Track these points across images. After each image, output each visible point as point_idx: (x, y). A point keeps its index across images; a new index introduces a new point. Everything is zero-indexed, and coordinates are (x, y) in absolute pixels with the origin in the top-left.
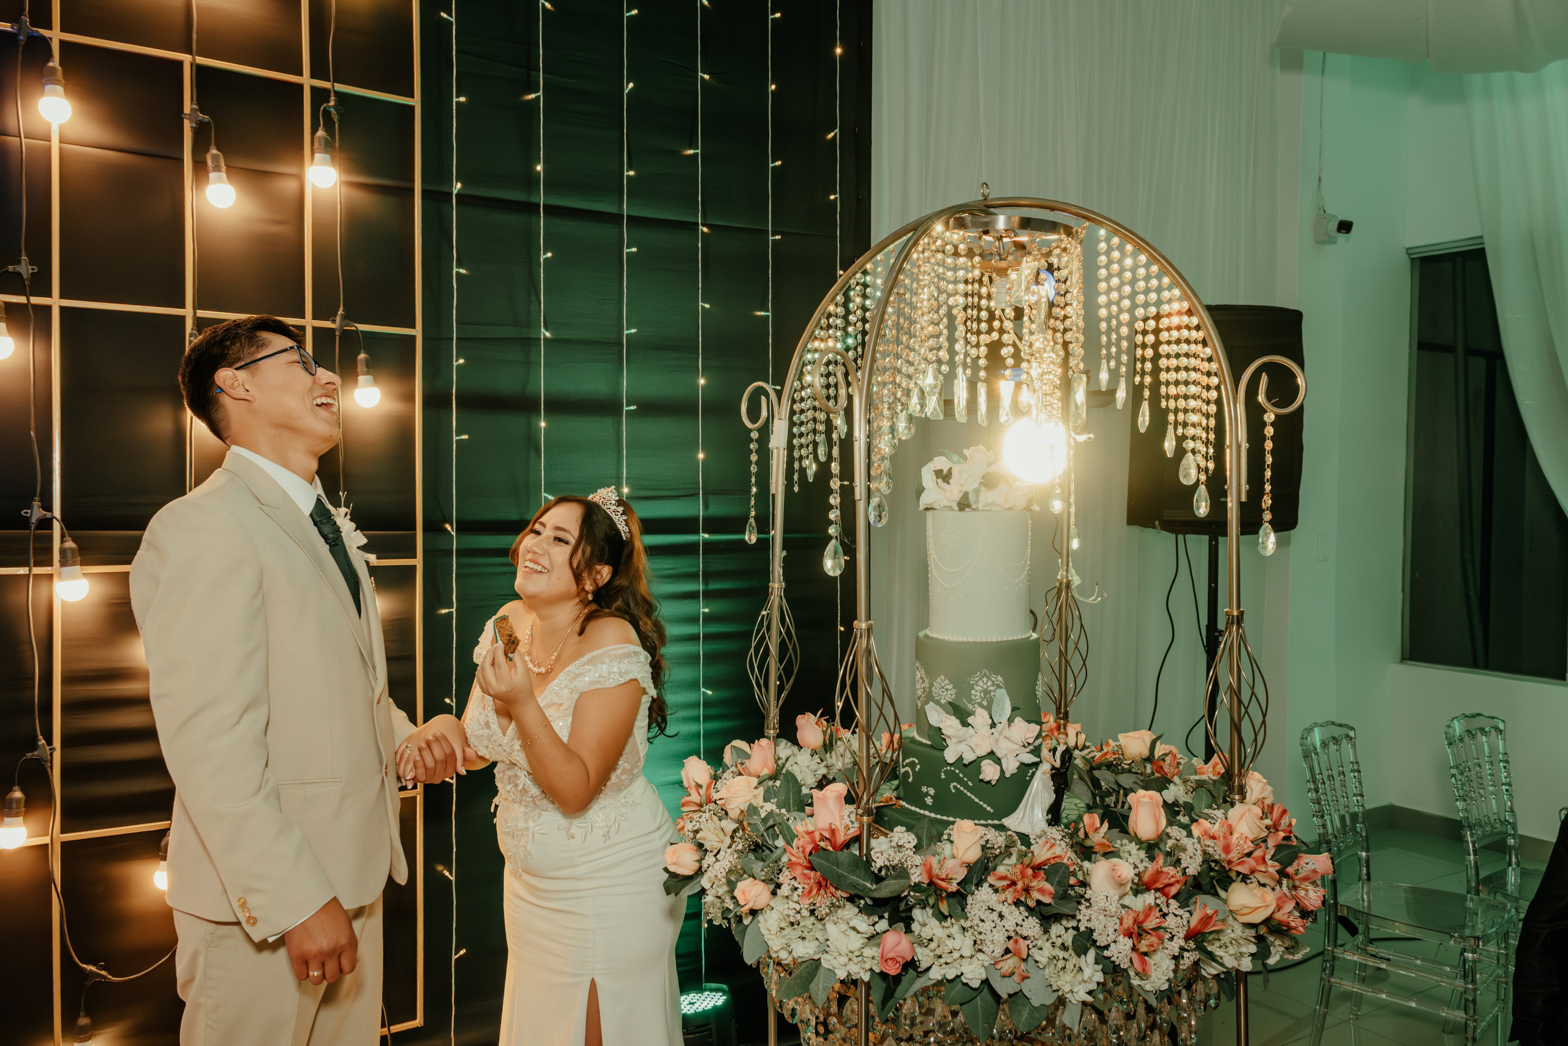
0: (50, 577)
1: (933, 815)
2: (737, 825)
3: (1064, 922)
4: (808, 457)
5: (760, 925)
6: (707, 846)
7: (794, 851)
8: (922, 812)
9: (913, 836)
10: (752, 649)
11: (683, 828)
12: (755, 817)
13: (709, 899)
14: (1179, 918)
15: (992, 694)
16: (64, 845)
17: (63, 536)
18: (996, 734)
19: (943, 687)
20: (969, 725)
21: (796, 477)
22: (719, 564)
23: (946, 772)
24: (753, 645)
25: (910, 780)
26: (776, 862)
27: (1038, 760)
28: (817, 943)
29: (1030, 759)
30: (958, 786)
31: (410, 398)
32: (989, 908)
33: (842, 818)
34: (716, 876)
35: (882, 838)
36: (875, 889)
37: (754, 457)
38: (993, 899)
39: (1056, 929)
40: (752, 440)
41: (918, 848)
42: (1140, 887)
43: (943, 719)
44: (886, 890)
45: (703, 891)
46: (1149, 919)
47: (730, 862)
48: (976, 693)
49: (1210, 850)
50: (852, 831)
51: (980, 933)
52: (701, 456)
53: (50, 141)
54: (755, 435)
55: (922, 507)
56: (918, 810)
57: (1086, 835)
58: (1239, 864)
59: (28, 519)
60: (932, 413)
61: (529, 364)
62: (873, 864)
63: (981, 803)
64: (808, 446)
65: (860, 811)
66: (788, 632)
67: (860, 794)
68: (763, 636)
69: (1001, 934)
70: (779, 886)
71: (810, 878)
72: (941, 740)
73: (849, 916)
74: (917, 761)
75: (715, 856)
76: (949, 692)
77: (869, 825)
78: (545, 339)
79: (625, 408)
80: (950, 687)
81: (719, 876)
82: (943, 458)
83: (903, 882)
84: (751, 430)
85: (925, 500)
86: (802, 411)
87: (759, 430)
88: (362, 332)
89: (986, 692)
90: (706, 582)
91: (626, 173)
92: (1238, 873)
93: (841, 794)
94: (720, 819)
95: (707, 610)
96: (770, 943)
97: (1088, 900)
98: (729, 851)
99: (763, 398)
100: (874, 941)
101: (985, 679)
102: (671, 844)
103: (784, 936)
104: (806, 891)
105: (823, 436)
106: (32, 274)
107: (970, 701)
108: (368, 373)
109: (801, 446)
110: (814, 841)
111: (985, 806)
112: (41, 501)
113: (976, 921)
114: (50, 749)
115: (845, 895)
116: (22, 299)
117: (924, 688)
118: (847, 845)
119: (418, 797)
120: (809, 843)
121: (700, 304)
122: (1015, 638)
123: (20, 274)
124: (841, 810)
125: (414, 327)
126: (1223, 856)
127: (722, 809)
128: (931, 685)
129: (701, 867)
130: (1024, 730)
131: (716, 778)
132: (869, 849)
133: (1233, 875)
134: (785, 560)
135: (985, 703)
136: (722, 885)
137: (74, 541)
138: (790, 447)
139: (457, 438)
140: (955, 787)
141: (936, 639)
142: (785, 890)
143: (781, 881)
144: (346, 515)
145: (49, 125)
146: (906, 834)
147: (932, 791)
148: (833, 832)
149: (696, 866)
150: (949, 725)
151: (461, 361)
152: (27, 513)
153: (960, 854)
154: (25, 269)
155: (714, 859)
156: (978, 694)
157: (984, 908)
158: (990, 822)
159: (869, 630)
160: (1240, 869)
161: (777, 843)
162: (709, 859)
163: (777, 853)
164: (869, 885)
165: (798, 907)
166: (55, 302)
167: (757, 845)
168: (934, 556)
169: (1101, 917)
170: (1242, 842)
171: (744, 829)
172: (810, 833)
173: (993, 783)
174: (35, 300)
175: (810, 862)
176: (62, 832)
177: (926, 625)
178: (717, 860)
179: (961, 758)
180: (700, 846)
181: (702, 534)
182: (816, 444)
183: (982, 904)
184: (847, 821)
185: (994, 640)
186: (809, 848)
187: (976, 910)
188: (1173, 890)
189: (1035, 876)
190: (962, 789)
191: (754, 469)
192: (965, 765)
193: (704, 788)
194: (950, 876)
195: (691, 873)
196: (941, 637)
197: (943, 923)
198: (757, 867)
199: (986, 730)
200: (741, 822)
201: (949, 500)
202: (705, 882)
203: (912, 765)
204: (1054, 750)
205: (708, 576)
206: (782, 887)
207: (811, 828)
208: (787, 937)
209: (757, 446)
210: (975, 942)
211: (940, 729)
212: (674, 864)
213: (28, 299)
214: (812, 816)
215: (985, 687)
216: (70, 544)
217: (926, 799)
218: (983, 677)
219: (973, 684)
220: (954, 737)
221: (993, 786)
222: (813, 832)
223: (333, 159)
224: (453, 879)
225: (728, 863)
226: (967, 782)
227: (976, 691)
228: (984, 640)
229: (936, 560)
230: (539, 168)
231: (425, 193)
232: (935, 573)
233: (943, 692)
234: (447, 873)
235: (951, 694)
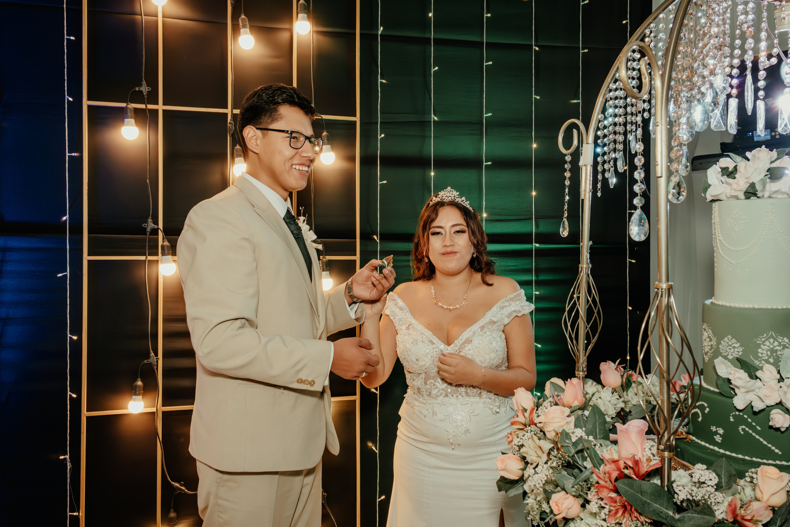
0: (157, 261)
1: (722, 451)
2: (552, 445)
4: (609, 170)
6: (529, 459)
7: (602, 475)
8: (711, 447)
9: (714, 475)
10: (566, 313)
11: (512, 441)
12: (567, 441)
13: (530, 501)
15: (779, 353)
16: (164, 413)
17: (163, 239)
18: (785, 388)
19: (730, 346)
20: (757, 378)
21: (599, 186)
22: (545, 263)
24: (567, 309)
25: (700, 419)
26: (585, 481)
30: (747, 429)
31: (352, 159)
33: (644, 450)
34: (535, 485)
35: (681, 472)
36: (679, 520)
37: (568, 174)
40: (566, 162)
41: (718, 487)
43: (732, 372)
44: (689, 521)
45: (525, 494)
47: (547, 476)
48: (763, 351)
50: (653, 462)
52: (534, 193)
53: (157, 17)
54: (568, 158)
55: (709, 198)
56: (707, 445)
59: (145, 229)
60: (716, 126)
61: (425, 137)
62: (676, 496)
63: (770, 446)
64: (609, 162)
65: (662, 447)
66: (594, 300)
67: (661, 432)
68: (575, 303)
70: (587, 502)
71: (616, 502)
72: (729, 389)
74: (706, 405)
75: (534, 468)
76: (736, 350)
77: (670, 460)
78: (434, 121)
79: (484, 164)
80: (737, 345)
81: (538, 486)
82: (728, 159)
83: (707, 516)
84: (566, 155)
85: (710, 195)
86: (605, 136)
87: (572, 155)
88: (325, 120)
89: (773, 351)
90: (537, 275)
91: (485, 15)
93: (643, 430)
94: (540, 439)
95: (537, 293)
98: (545, 466)
99: (575, 131)
101: (772, 340)
102: (503, 453)
104: (613, 512)
105: (621, 153)
106: (148, 91)
107: (757, 357)
108: (328, 144)
109: (604, 162)
110: (619, 469)
111: (773, 448)
112: (152, 219)
114: (157, 359)
115: (649, 520)
116: (143, 106)
117: (711, 345)
118: (650, 475)
119: (357, 400)
120: (614, 470)
121: (534, 97)
123: (142, 92)
124: (642, 444)
125: (355, 116)
127: (541, 431)
128: (719, 343)
129: (523, 476)
131: (538, 406)
132: (671, 483)
134: (591, 248)
135: (771, 360)
136: (540, 493)
137: (168, 241)
138: (595, 164)
139: (380, 183)
140: (743, 430)
141: (723, 306)
142: (593, 507)
143: (589, 497)
144: (304, 221)
145: (157, 7)
146: (707, 472)
147: (721, 431)
148: (637, 463)
149: (520, 473)
150: (738, 376)
151: (383, 135)
152: (145, 225)
153: (765, 497)
154: (145, 89)
155: (533, 471)
156: (765, 352)
158: (778, 462)
159: (670, 289)
161: (585, 464)
162: (530, 471)
163: (586, 474)
164: (671, 514)
165: (604, 523)
166: (161, 107)
167: (569, 463)
168: (721, 238)
171: (558, 449)
172: (615, 462)
173: (783, 430)
174: (150, 107)
175: (615, 486)
176: (163, 406)
177: (711, 294)
178: (536, 473)
179: (750, 406)
180: (524, 458)
181: (534, 244)
182: (615, 160)
184: (649, 453)
185: (780, 307)
186: (615, 474)
190: (750, 431)
191: (567, 183)
192: (755, 413)
193: (528, 412)
194: (754, 517)
195: (517, 478)
196: (728, 304)
198: (569, 482)
199: (774, 383)
200: (556, 443)
201: (735, 190)
202: (527, 487)
203: (702, 408)
205: (538, 271)
206: (591, 504)
207: (616, 457)
209: (570, 166)
211: (729, 381)
212: (503, 470)
213: (146, 106)
214: (615, 442)
215: (771, 346)
216: (166, 243)
217: (715, 437)
218: (770, 338)
219: (760, 344)
220: (743, 387)
221: (782, 432)
222: (618, 461)
223: (308, 17)
224: (377, 452)
225: (544, 476)
226: (755, 427)
227: (763, 350)
228: (769, 307)
229: (723, 241)
230: (430, 15)
231: (361, 34)
232: (721, 252)
233: (730, 349)
234: (374, 448)
235: (739, 352)
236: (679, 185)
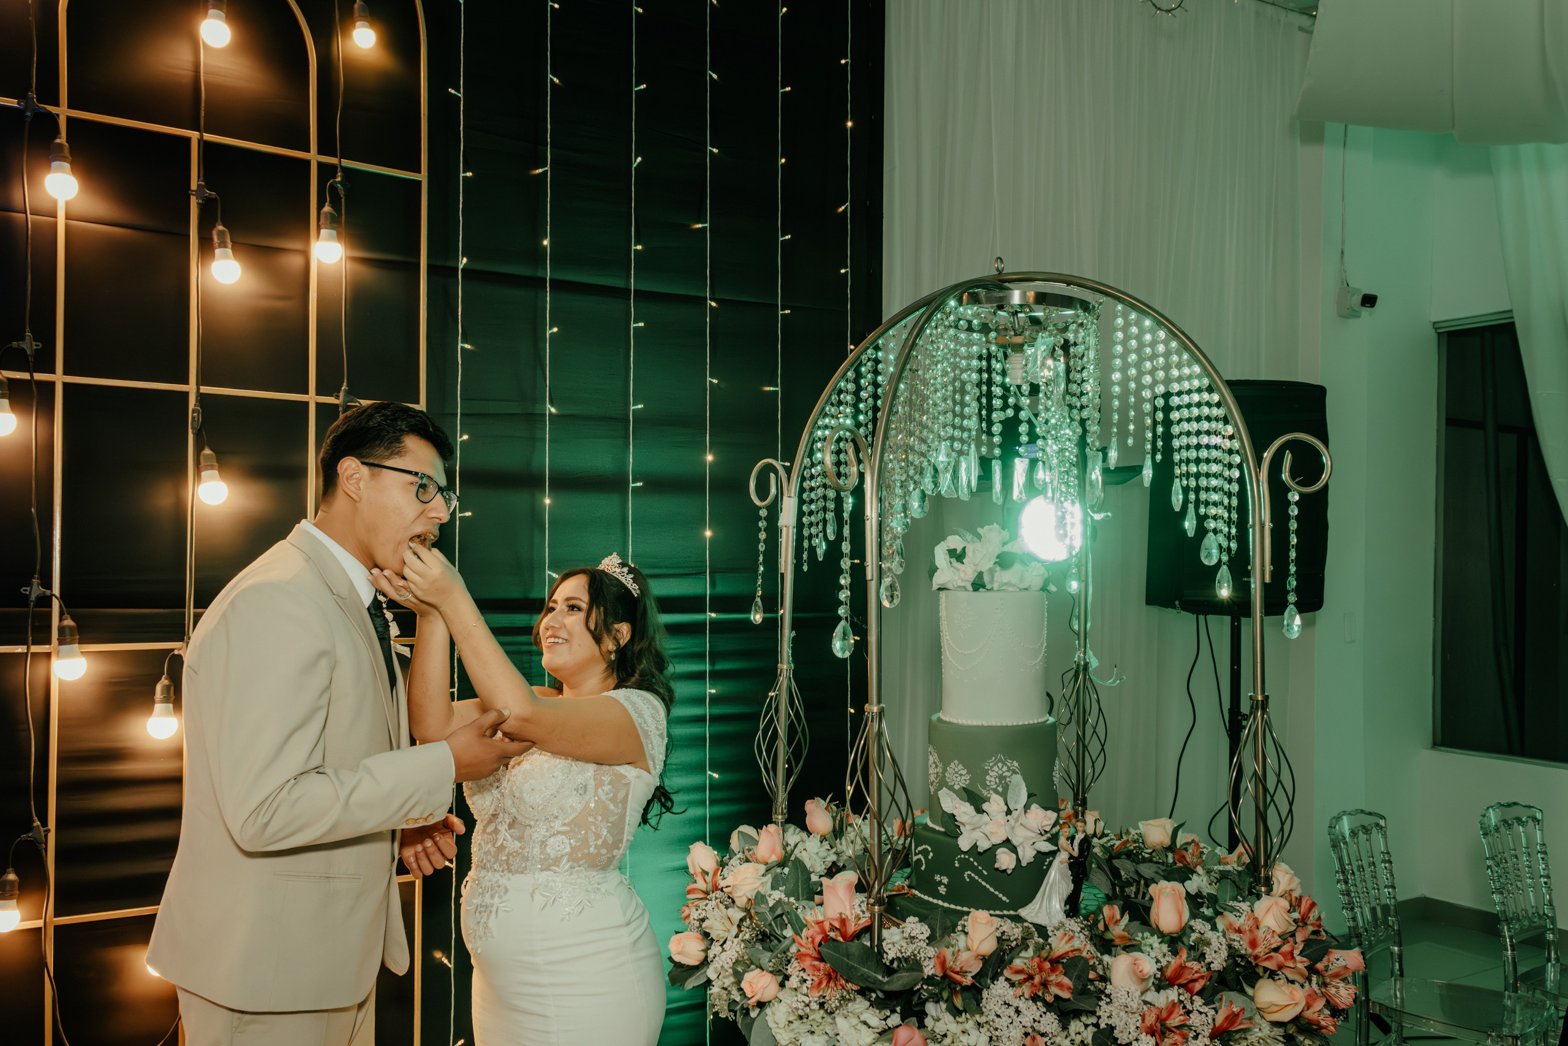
0: (48, 655)
1: (946, 905)
2: (744, 914)
3: (1084, 1019)
4: (817, 535)
5: (767, 1018)
6: (713, 935)
7: (803, 942)
8: (935, 901)
9: (927, 927)
10: (760, 732)
11: (688, 916)
12: (763, 906)
13: (715, 990)
14: (1203, 1015)
15: (1008, 779)
16: (58, 928)
17: (62, 614)
18: (1012, 822)
19: (956, 773)
20: (984, 811)
21: (805, 556)
22: (727, 643)
23: (960, 860)
24: (761, 727)
25: (923, 868)
26: (784, 953)
27: (1056, 848)
28: (826, 1037)
29: (1047, 847)
30: (973, 875)
32: (1005, 1003)
33: (853, 907)
34: (722, 967)
35: (894, 929)
36: (887, 982)
37: (763, 536)
38: (1010, 993)
39: (1075, 1026)
40: (760, 518)
41: (931, 940)
42: (1163, 982)
43: (957, 806)
44: (898, 983)
45: (709, 982)
46: (1172, 1017)
47: (737, 952)
48: (991, 779)
49: (1236, 945)
50: (862, 921)
51: (996, 1029)
52: (708, 533)
53: (56, 217)
54: (763, 513)
55: (935, 587)
56: (931, 899)
57: (1106, 928)
58: (1267, 959)
59: (26, 596)
60: (945, 491)
61: (534, 441)
62: (885, 956)
63: (997, 893)
64: (817, 524)
65: (872, 901)
66: (797, 714)
67: (871, 883)
68: (771, 719)
69: (1018, 1031)
70: (787, 977)
71: (819, 970)
72: (954, 827)
73: (860, 1010)
74: (930, 849)
75: (722, 945)
76: (963, 778)
77: (881, 916)
78: (551, 414)
79: (631, 485)
80: (964, 772)
81: (726, 966)
82: (957, 537)
83: (915, 974)
84: (760, 508)
85: (938, 579)
86: (812, 489)
87: (768, 508)
89: (1001, 777)
90: (712, 663)
91: (633, 248)
92: (1266, 969)
93: (852, 882)
94: (727, 907)
95: (713, 691)
96: (778, 1037)
97: (1109, 996)
98: (736, 940)
99: (772, 476)
100: (888, 1036)
101: (1000, 765)
102: (677, 933)
103: (793, 1030)
104: (815, 983)
105: (832, 514)
106: (35, 350)
107: (985, 786)
109: (811, 525)
110: (823, 931)
111: (1000, 896)
112: (40, 578)
113: (992, 1017)
114: (45, 831)
115: (855, 988)
116: (25, 376)
117: (937, 773)
118: (858, 935)
120: (818, 934)
121: (709, 379)
122: (1031, 722)
123: (24, 350)
124: (851, 900)
126: (1250, 951)
127: (729, 897)
128: (945, 770)
129: (706, 957)
130: (1040, 818)
131: (722, 864)
132: (881, 940)
133: (1260, 971)
134: (794, 640)
135: (1000, 789)
136: (729, 976)
137: (73, 619)
138: (800, 526)
139: (460, 515)
140: (969, 876)
141: (950, 723)
142: (793, 982)
143: (789, 971)
145: (56, 201)
146: (919, 925)
147: (945, 880)
148: (843, 922)
149: (702, 955)
150: (963, 811)
151: (465, 437)
152: (26, 590)
153: (975, 946)
154: (29, 345)
155: (720, 949)
156: (993, 779)
157: (1000, 1002)
158: (1005, 912)
159: (881, 713)
160: (1267, 964)
161: (785, 933)
162: (716, 949)
163: (786, 943)
164: (880, 977)
165: (806, 1000)
166: (59, 378)
167: (764, 934)
168: (948, 638)
169: (1122, 1014)
170: (1269, 936)
171: (751, 918)
172: (820, 923)
173: (1009, 872)
174: (40, 376)
175: (819, 953)
176: (56, 916)
177: (938, 707)
178: (724, 950)
179: (975, 846)
180: (706, 935)
181: (708, 613)
182: (825, 521)
183: (997, 998)
184: (858, 911)
185: (1010, 724)
186: (818, 938)
187: (992, 1005)
188: (1198, 986)
189: (1053, 970)
190: (976, 877)
191: (762, 547)
192: (980, 853)
193: (711, 875)
194: (964, 969)
195: (697, 963)
196: (955, 721)
197: (957, 1018)
198: (765, 958)
199: (1001, 817)
200: (747, 911)
201: (962, 580)
202: (711, 973)
203: (925, 853)
204: (1072, 839)
205: (715, 656)
206: (791, 979)
207: (821, 918)
208: (795, 1031)
209: (765, 523)
210: (991, 1038)
211: (954, 816)
212: (679, 953)
213: (32, 376)
214: (821, 904)
215: (1000, 772)
216: (69, 622)
217: (939, 888)
218: (998, 762)
219: (988, 770)
220: (969, 824)
221: (1009, 875)
222: (822, 922)
223: (339, 235)
224: (451, 966)
225: (734, 953)
226: (981, 871)
227: (991, 777)
228: (999, 724)
229: (950, 642)
230: (546, 242)
231: (430, 268)
232: (948, 654)
233: (957, 777)
234: (446, 961)
235: (965, 780)
236: (892, 587)
